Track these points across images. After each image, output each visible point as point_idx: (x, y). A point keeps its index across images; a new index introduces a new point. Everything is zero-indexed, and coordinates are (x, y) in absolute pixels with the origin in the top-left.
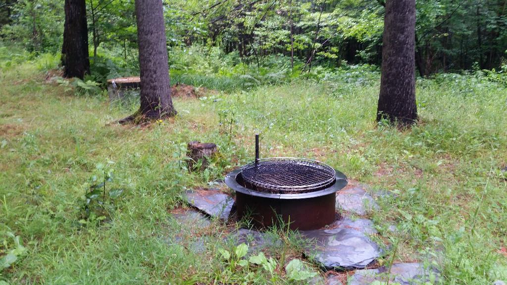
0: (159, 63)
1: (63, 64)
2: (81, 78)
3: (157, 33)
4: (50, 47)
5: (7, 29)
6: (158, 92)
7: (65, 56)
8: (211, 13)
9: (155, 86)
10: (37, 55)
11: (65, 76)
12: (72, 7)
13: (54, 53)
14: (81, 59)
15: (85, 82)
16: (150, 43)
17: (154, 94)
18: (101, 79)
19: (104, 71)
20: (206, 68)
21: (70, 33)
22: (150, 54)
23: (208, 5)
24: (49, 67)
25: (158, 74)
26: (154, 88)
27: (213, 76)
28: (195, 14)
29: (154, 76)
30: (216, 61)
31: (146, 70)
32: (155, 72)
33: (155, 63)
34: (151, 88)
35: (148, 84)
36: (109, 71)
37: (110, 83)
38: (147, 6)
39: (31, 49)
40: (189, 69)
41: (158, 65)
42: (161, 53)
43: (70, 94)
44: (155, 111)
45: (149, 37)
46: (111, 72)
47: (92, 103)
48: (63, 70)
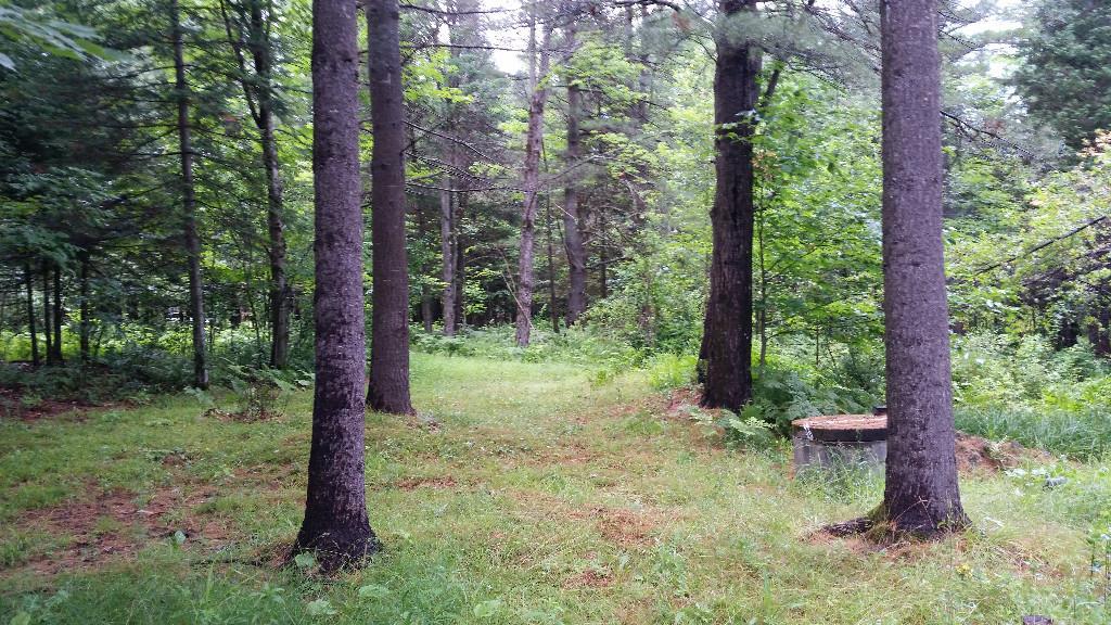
0: (933, 407)
1: (701, 380)
2: (736, 409)
3: (933, 341)
4: (672, 341)
5: (601, 306)
6: (928, 473)
7: (706, 362)
8: (1030, 263)
9: (922, 459)
10: (648, 353)
11: (702, 404)
12: (726, 270)
13: (679, 351)
14: (736, 370)
15: (743, 419)
16: (914, 365)
17: (919, 478)
18: (774, 413)
19: (781, 398)
20: (1006, 387)
21: (719, 319)
22: (914, 388)
23: (1020, 248)
24: (674, 383)
25: (931, 431)
26: (920, 463)
27: (1026, 408)
28: (988, 268)
29: (921, 436)
30: (1034, 369)
31: (905, 422)
32: (924, 428)
33: (924, 407)
34: (913, 462)
35: (905, 453)
36: (791, 398)
37: (800, 428)
38: (912, 285)
39: (637, 344)
40: (963, 388)
41: (930, 413)
42: (938, 385)
43: (718, 443)
44: (936, 529)
45: (913, 351)
46: (796, 401)
47: (758, 466)
48: (700, 391)
